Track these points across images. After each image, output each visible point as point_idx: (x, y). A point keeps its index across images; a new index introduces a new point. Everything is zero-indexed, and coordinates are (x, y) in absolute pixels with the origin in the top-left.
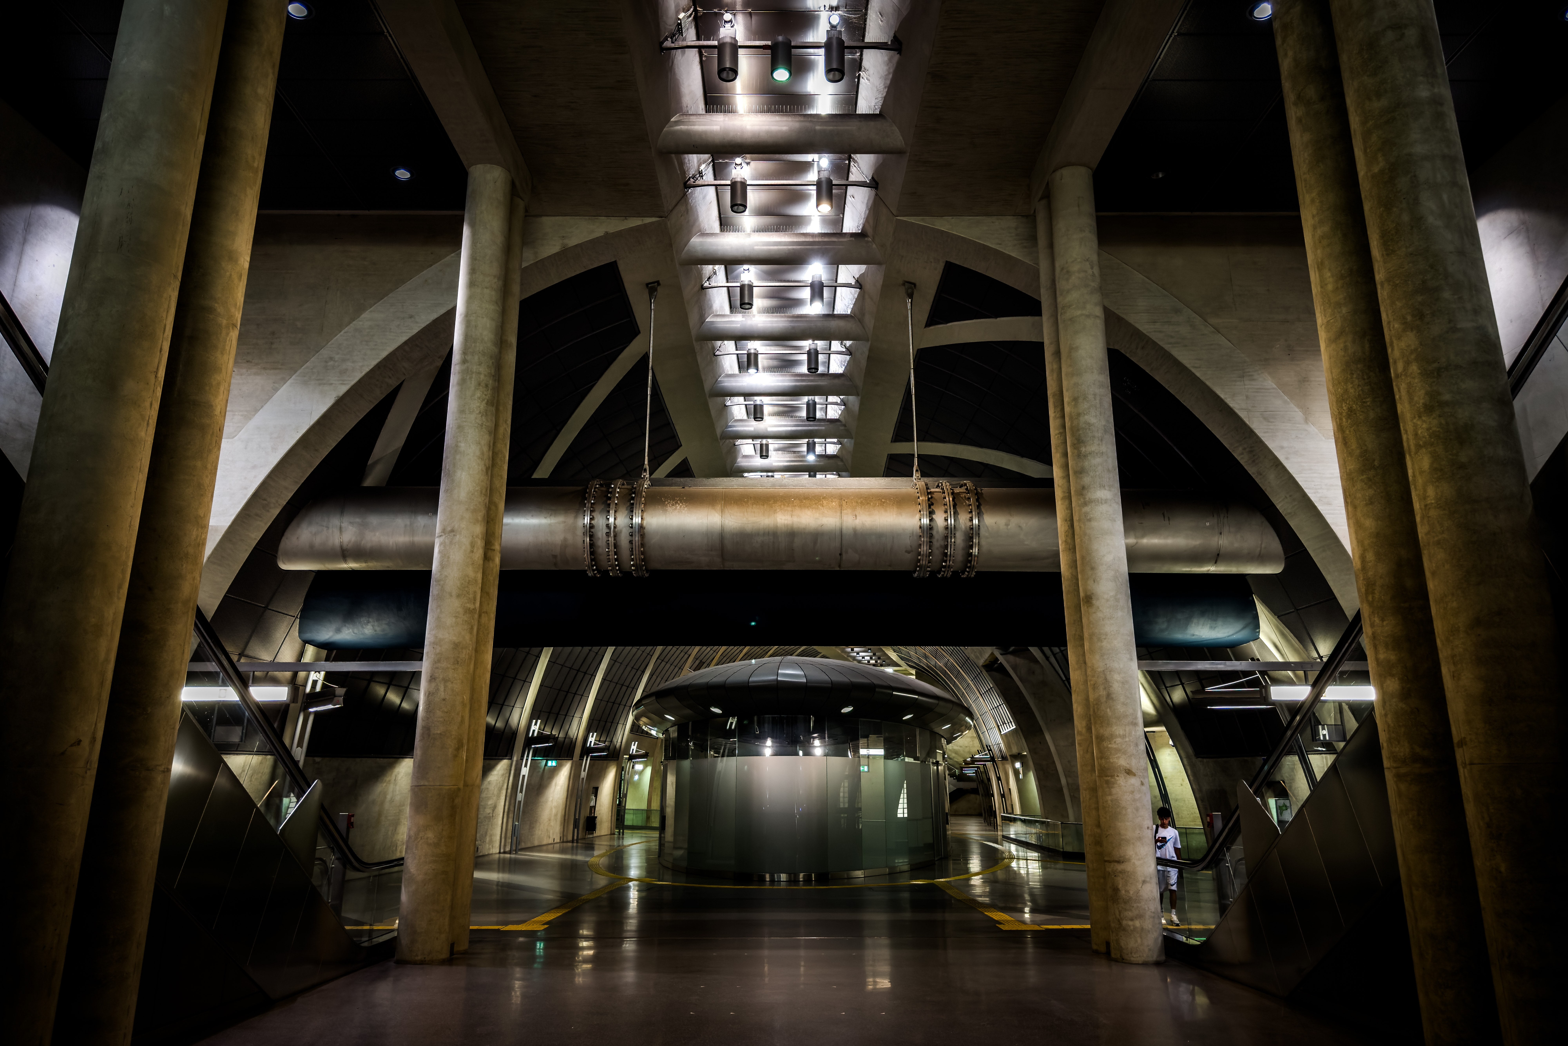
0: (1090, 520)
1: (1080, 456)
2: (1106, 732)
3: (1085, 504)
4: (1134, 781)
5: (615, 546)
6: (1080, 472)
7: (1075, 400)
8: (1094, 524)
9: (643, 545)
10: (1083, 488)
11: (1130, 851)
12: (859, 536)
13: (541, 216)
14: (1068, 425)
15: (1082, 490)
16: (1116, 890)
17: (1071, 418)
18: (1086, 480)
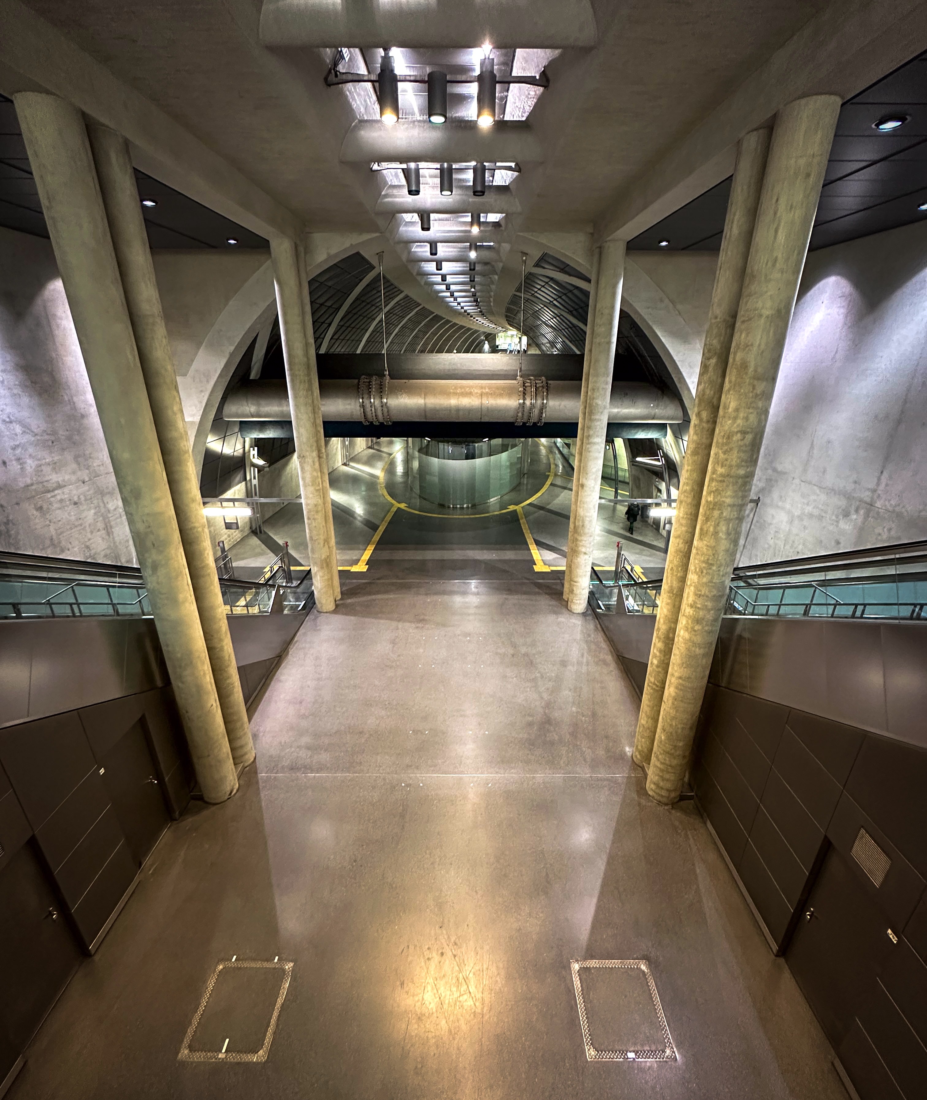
0: (589, 452)
1: (591, 420)
2: (579, 538)
3: (589, 444)
4: (586, 557)
5: (376, 416)
6: (589, 428)
7: (593, 390)
8: (591, 454)
9: (388, 411)
10: (589, 436)
11: (580, 580)
12: (490, 410)
13: (312, 233)
14: (588, 401)
15: (589, 437)
16: (573, 590)
17: (590, 398)
18: (591, 432)
